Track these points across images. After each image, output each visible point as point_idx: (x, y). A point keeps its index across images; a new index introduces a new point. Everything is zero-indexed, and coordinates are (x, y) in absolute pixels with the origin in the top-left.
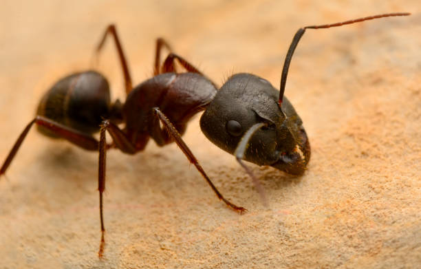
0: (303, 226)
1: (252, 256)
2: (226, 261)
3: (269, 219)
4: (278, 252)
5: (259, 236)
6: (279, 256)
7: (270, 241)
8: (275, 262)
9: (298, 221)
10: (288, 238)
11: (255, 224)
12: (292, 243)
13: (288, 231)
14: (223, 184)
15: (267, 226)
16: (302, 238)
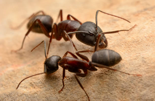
0: (149, 58)
1: (135, 68)
2: (127, 70)
3: (139, 56)
4: (143, 67)
5: (137, 61)
6: (143, 68)
7: (140, 63)
8: (142, 70)
9: (148, 57)
10: (145, 62)
11: (135, 58)
12: (146, 64)
13: (145, 60)
14: (126, 46)
15: (139, 58)
16: (149, 62)
